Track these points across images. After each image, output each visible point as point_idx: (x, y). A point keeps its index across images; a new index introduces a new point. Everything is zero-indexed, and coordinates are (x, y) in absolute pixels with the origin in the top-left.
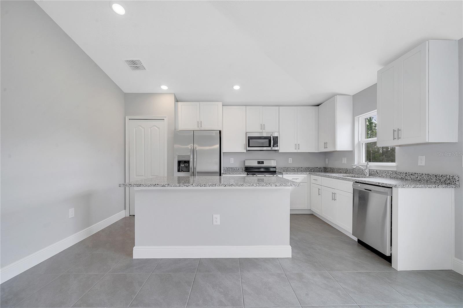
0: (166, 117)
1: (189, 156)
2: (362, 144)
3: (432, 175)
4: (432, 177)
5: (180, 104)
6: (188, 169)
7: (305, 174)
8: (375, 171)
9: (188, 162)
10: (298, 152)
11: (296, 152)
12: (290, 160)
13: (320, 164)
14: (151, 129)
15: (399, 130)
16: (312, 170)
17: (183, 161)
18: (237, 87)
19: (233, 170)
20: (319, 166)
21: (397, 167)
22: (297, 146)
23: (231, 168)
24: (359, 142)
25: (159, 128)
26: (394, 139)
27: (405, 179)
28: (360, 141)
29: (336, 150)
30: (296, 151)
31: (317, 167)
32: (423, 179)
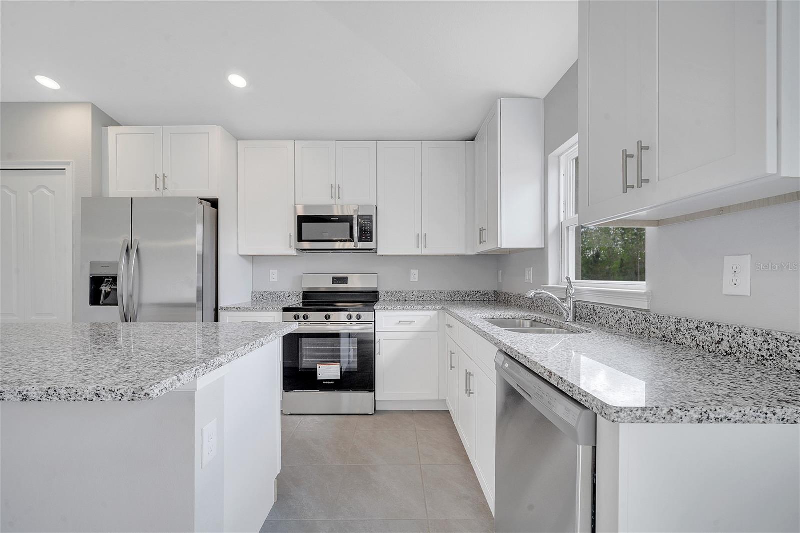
0: (69, 164)
1: (116, 264)
2: (568, 228)
3: (784, 338)
4: (784, 349)
5: (112, 130)
6: (112, 300)
7: (431, 311)
8: (590, 306)
9: (114, 280)
10: (424, 253)
11: (420, 253)
12: (415, 275)
13: (486, 285)
14: (34, 194)
15: (642, 148)
16: (467, 299)
17: (108, 277)
18: (237, 81)
19: (276, 298)
20: (483, 288)
21: (649, 296)
22: (422, 239)
23: (271, 294)
24: (560, 226)
25: (53, 192)
26: (628, 187)
27: (673, 341)
28: (562, 220)
29: (500, 246)
30: (418, 252)
31: (478, 292)
32: (743, 350)
